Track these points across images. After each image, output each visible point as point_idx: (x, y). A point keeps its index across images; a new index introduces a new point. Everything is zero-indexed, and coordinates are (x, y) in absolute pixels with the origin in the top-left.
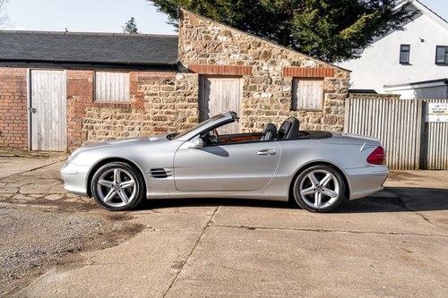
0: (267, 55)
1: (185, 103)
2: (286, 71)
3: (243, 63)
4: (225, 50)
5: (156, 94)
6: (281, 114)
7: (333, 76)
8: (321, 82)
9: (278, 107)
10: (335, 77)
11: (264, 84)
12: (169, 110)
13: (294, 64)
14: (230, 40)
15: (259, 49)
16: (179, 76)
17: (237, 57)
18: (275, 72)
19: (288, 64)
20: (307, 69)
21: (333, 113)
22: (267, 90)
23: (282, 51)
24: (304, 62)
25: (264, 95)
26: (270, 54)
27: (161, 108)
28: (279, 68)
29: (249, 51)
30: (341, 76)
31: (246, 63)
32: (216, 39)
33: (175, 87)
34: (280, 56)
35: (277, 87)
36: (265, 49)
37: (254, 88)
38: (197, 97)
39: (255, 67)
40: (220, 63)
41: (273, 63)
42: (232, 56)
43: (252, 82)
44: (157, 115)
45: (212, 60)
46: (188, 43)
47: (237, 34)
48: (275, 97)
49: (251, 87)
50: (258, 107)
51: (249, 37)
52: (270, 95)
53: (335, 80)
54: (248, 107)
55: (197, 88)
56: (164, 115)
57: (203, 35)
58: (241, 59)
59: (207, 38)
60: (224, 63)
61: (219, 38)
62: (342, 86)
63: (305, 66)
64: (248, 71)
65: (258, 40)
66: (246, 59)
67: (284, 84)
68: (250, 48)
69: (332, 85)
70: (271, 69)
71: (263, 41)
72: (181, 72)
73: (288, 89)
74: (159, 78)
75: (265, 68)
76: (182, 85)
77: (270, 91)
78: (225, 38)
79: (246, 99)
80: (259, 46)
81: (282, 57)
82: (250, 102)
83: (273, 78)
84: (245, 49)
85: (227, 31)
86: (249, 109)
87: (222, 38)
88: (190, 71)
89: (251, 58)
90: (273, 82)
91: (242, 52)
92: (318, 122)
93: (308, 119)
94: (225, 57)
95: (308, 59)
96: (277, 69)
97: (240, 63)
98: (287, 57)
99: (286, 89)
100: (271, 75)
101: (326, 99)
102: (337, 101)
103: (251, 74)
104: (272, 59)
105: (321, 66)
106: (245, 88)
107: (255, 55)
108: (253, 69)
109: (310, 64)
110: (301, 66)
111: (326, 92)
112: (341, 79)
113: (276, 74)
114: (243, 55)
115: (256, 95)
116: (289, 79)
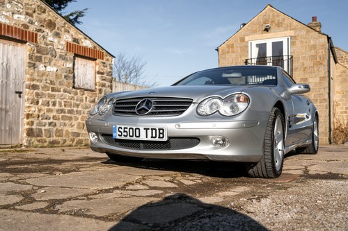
0: (51, 25)
2: (69, 46)
3: (28, 27)
4: (9, 6)
6: (65, 91)
7: (103, 59)
8: (94, 63)
9: (61, 84)
10: (104, 61)
11: (49, 56)
13: (75, 40)
15: (44, 16)
17: (23, 19)
18: (60, 45)
19: (70, 40)
20: (85, 49)
22: (53, 63)
23: (65, 24)
24: (83, 40)
25: (49, 68)
26: (55, 25)
28: (63, 42)
29: (35, 15)
30: (108, 60)
31: (32, 29)
34: (63, 29)
35: (61, 62)
36: (49, 18)
37: (39, 59)
39: (40, 34)
40: (3, 20)
41: (57, 35)
42: (16, 16)
43: (38, 52)
48: (59, 72)
49: (36, 57)
50: (44, 82)
52: (55, 69)
53: (104, 63)
54: (33, 80)
58: (26, 21)
60: (7, 22)
62: (109, 70)
63: (84, 44)
64: (33, 38)
65: (44, 6)
66: (32, 23)
67: (67, 60)
68: (34, 12)
69: (102, 67)
70: (56, 40)
71: (48, 8)
75: (50, 38)
77: (55, 65)
79: (31, 70)
80: (44, 12)
81: (65, 31)
82: (36, 74)
83: (57, 51)
84: (30, 12)
86: (35, 83)
89: (36, 23)
90: (58, 56)
91: (27, 14)
92: (94, 101)
93: (86, 98)
94: (7, 14)
95: (86, 39)
96: (61, 42)
97: (26, 26)
98: (69, 32)
99: (70, 65)
100: (55, 47)
101: (98, 80)
102: (106, 82)
103: (36, 42)
104: (56, 30)
105: (95, 47)
106: (31, 57)
107: (40, 21)
108: (38, 38)
109: (87, 43)
110: (81, 44)
111: (99, 73)
112: (108, 62)
113: (60, 47)
114: (29, 18)
115: (41, 68)
116: (71, 55)
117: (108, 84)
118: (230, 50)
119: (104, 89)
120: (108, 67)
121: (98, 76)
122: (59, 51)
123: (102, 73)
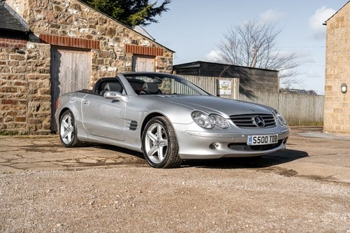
0: (112, 32)
1: (36, 74)
2: (128, 48)
3: (92, 37)
4: (75, 23)
5: (4, 63)
7: (162, 55)
8: (153, 60)
10: (164, 56)
11: (110, 58)
12: (19, 81)
13: (134, 42)
14: (79, 14)
15: (105, 26)
16: (30, 45)
17: (87, 31)
18: (119, 48)
19: (129, 42)
20: (144, 48)
22: (113, 64)
23: (124, 29)
24: (141, 41)
25: (110, 69)
26: (115, 32)
27: (9, 78)
28: (122, 45)
29: (97, 26)
30: (167, 55)
31: (94, 38)
32: (66, 11)
33: (26, 56)
34: (122, 34)
35: (121, 62)
36: (110, 27)
37: (101, 62)
38: (48, 68)
39: (102, 42)
40: (71, 35)
41: (117, 40)
42: (81, 30)
43: (100, 57)
44: (6, 85)
45: (63, 32)
46: (39, 11)
47: (86, 9)
48: (119, 71)
49: (99, 61)
51: (97, 13)
52: (115, 69)
53: (163, 59)
54: (96, 80)
55: (49, 59)
56: (13, 85)
57: (54, 5)
58: (90, 33)
59: (58, 9)
60: (75, 36)
61: (69, 10)
62: (168, 64)
63: (143, 45)
64: (96, 45)
65: (105, 17)
66: (94, 33)
67: (126, 60)
68: (97, 24)
69: (161, 63)
70: (116, 45)
71: (109, 19)
72: (31, 41)
73: (129, 64)
74: (7, 46)
75: (110, 44)
76: (33, 54)
77: (115, 65)
78: (75, 12)
79: (95, 72)
80: (105, 23)
81: (125, 35)
82: (99, 75)
83: (117, 53)
84: (93, 24)
85: (76, 5)
87: (73, 11)
88: (41, 41)
89: (98, 33)
90: (118, 57)
91: (91, 27)
94: (75, 30)
95: (144, 39)
96: (121, 46)
97: (89, 37)
98: (128, 36)
100: (115, 50)
103: (99, 48)
104: (116, 36)
105: (153, 45)
106: (94, 61)
107: (102, 31)
108: (101, 44)
109: (146, 43)
110: (140, 45)
111: (158, 68)
112: (167, 58)
113: (120, 50)
114: (92, 30)
115: (103, 69)
116: (130, 56)
118: (340, 24)
120: (168, 61)
121: (157, 71)
122: (119, 53)
123: (162, 68)
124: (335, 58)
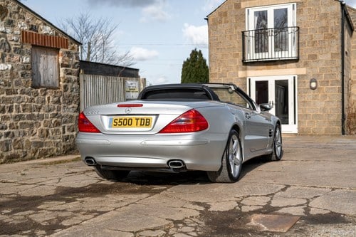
0: (3, 11)
2: (25, 36)
6: (23, 92)
7: (67, 48)
8: (56, 54)
9: (18, 84)
10: (69, 50)
11: (2, 51)
13: (32, 28)
18: (13, 35)
19: (26, 28)
20: (45, 37)
21: (69, 91)
22: (6, 59)
24: (41, 27)
25: (3, 66)
26: (6, 11)
30: (73, 48)
34: (17, 15)
35: (16, 57)
41: (10, 23)
48: (15, 70)
52: (10, 66)
53: (69, 53)
62: (75, 61)
63: (44, 32)
67: (23, 54)
69: (67, 58)
70: (9, 31)
77: (9, 61)
81: (20, 18)
83: (10, 42)
90: (13, 50)
92: (58, 102)
93: (49, 98)
95: (45, 24)
96: (16, 32)
98: (24, 19)
99: (26, 59)
100: (9, 39)
101: (62, 74)
102: (72, 77)
104: (8, 17)
105: (56, 34)
109: (47, 30)
110: (40, 32)
111: (63, 65)
112: (73, 52)
113: (14, 38)
116: (28, 47)
117: (74, 78)
118: (223, 19)
119: (70, 84)
120: (74, 56)
121: (61, 69)
122: (13, 43)
123: (67, 66)
124: (219, 56)
